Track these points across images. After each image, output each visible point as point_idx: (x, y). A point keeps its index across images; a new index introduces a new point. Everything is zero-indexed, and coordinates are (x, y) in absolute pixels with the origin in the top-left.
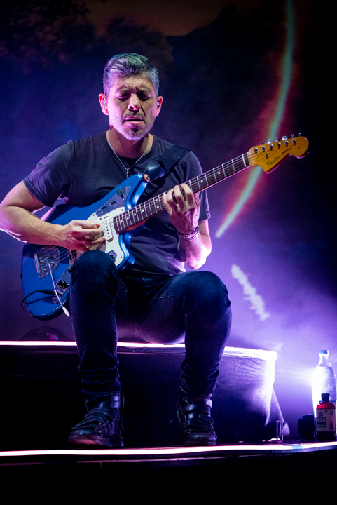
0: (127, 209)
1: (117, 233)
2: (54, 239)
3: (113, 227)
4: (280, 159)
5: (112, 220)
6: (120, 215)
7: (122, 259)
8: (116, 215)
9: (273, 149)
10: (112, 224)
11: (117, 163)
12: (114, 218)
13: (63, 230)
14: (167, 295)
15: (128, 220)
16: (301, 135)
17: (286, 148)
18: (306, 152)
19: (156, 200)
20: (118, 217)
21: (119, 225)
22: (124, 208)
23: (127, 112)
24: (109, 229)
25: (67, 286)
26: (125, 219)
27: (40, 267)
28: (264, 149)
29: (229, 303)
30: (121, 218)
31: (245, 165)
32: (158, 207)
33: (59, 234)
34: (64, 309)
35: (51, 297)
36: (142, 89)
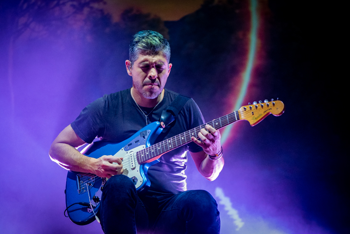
0: (147, 146)
1: (139, 163)
2: (89, 168)
3: (136, 159)
4: (263, 116)
5: (135, 154)
6: (142, 151)
7: (142, 183)
8: (138, 151)
9: (258, 108)
10: (136, 157)
11: (138, 112)
12: (137, 153)
13: (96, 163)
14: (172, 207)
15: (148, 155)
16: (279, 100)
17: (267, 108)
18: (282, 112)
19: (169, 141)
20: (140, 152)
21: (141, 158)
22: (144, 146)
23: (147, 79)
24: (133, 161)
25: (99, 201)
26: (145, 154)
27: (80, 185)
28: (251, 108)
29: (218, 213)
30: (142, 153)
31: (237, 119)
32: (170, 146)
33: (93, 165)
34: (96, 217)
35: (87, 208)
36: (159, 63)
